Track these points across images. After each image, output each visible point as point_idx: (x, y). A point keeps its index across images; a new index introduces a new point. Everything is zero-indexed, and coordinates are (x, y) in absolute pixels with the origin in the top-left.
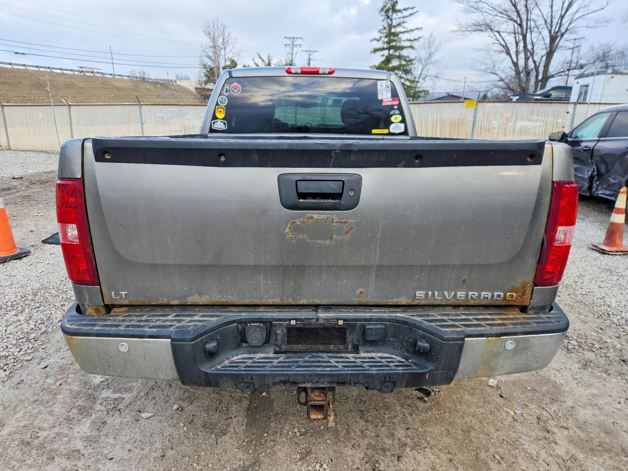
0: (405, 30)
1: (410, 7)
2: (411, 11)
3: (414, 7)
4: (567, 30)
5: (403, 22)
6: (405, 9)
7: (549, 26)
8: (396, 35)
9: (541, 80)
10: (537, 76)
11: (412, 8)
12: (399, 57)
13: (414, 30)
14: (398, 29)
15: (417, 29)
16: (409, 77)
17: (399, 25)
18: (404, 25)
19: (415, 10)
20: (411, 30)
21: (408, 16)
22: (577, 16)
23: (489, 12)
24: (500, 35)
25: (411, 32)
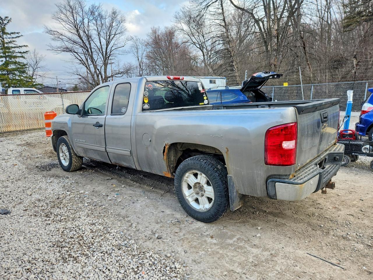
0: (15, 46)
1: (16, 32)
2: (17, 35)
3: (19, 33)
4: (110, 55)
5: (14, 41)
6: (12, 33)
7: (101, 51)
8: (8, 48)
9: (104, 79)
10: (102, 77)
11: (17, 33)
12: (15, 63)
13: (22, 46)
14: (11, 45)
15: (25, 46)
16: (25, 75)
17: (10, 42)
18: (15, 43)
19: (20, 35)
20: (20, 46)
21: (15, 38)
22: (113, 49)
23: (69, 42)
24: (78, 55)
25: (20, 48)
